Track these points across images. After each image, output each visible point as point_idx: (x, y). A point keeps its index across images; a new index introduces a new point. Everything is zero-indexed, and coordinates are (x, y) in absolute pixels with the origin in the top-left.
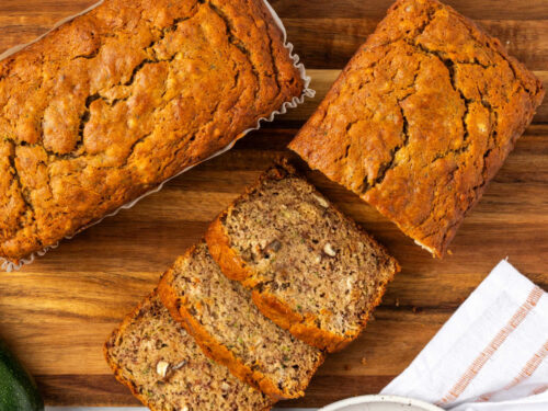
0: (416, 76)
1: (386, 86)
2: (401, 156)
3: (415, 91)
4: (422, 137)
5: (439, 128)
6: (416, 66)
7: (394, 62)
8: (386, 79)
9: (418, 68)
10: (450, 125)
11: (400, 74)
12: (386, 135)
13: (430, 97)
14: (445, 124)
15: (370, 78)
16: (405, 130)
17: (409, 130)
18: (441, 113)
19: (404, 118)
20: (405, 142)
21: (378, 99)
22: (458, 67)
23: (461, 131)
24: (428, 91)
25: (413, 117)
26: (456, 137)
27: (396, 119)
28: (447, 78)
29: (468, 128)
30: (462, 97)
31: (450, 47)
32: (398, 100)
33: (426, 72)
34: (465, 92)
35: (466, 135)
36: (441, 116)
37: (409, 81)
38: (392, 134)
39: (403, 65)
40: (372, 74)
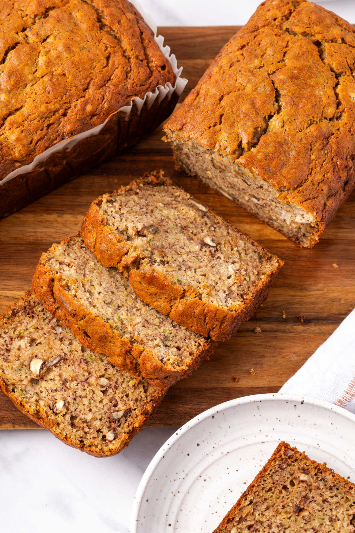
0: (285, 53)
1: (257, 62)
2: (275, 123)
3: (285, 65)
4: (294, 104)
5: (311, 96)
6: (284, 44)
7: (263, 43)
8: (256, 57)
9: (287, 46)
10: (322, 93)
11: (270, 52)
12: (258, 103)
13: (300, 69)
14: (317, 93)
15: (241, 58)
16: (277, 101)
17: (281, 99)
18: (312, 83)
19: (276, 89)
20: (279, 111)
21: (249, 74)
22: (326, 46)
23: (334, 98)
24: (298, 64)
25: (285, 86)
26: (329, 104)
27: (268, 89)
28: (316, 53)
29: (340, 96)
30: (332, 70)
31: (317, 29)
32: (269, 74)
33: (294, 49)
34: (334, 66)
35: (339, 104)
36: (313, 86)
37: (279, 57)
38: (264, 102)
39: (272, 44)
40: (242, 55)
